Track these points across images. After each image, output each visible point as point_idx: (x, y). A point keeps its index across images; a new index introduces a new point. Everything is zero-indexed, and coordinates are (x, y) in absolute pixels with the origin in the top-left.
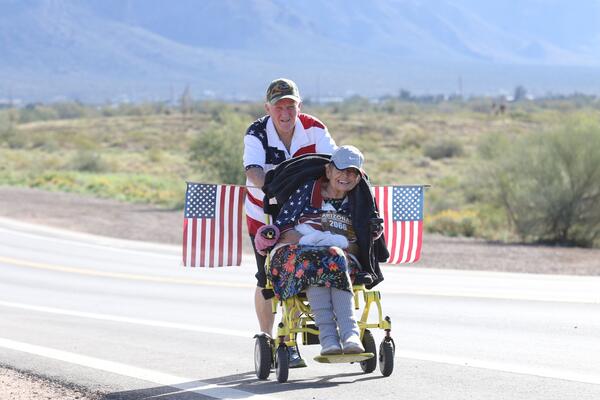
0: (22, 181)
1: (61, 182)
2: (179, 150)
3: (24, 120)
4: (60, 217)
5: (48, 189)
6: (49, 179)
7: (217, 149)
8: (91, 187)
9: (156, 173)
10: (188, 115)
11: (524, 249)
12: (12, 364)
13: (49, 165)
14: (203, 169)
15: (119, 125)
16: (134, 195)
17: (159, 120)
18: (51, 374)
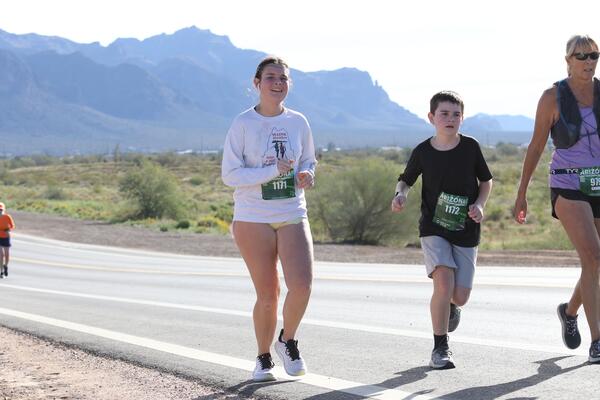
0: (13, 206)
1: (37, 206)
2: (113, 185)
3: (14, 167)
4: (37, 228)
5: (29, 211)
6: (29, 204)
7: (138, 184)
8: (56, 210)
9: (98, 200)
10: (118, 163)
11: (335, 247)
12: (5, 324)
13: (29, 196)
14: (129, 197)
15: (74, 169)
16: (85, 214)
17: (99, 166)
18: (31, 330)
